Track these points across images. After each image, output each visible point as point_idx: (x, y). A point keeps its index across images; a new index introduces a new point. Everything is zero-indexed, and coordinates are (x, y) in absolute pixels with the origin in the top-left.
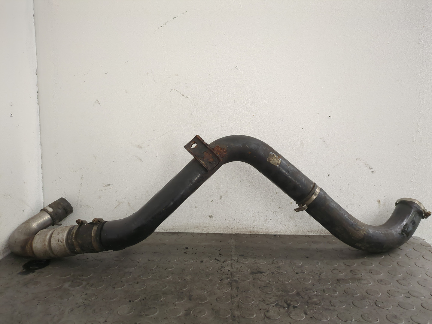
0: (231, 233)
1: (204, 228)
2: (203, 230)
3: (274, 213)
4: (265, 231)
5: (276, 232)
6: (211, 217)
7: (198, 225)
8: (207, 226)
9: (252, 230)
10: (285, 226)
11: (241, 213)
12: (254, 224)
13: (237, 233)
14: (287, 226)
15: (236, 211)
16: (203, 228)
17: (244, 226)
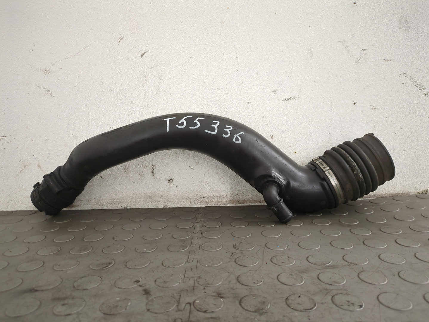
1: (161, 199)
2: (159, 201)
4: (255, 198)
6: (170, 180)
7: (152, 195)
8: (166, 196)
9: (235, 197)
12: (238, 188)
16: (159, 199)
17: (223, 193)
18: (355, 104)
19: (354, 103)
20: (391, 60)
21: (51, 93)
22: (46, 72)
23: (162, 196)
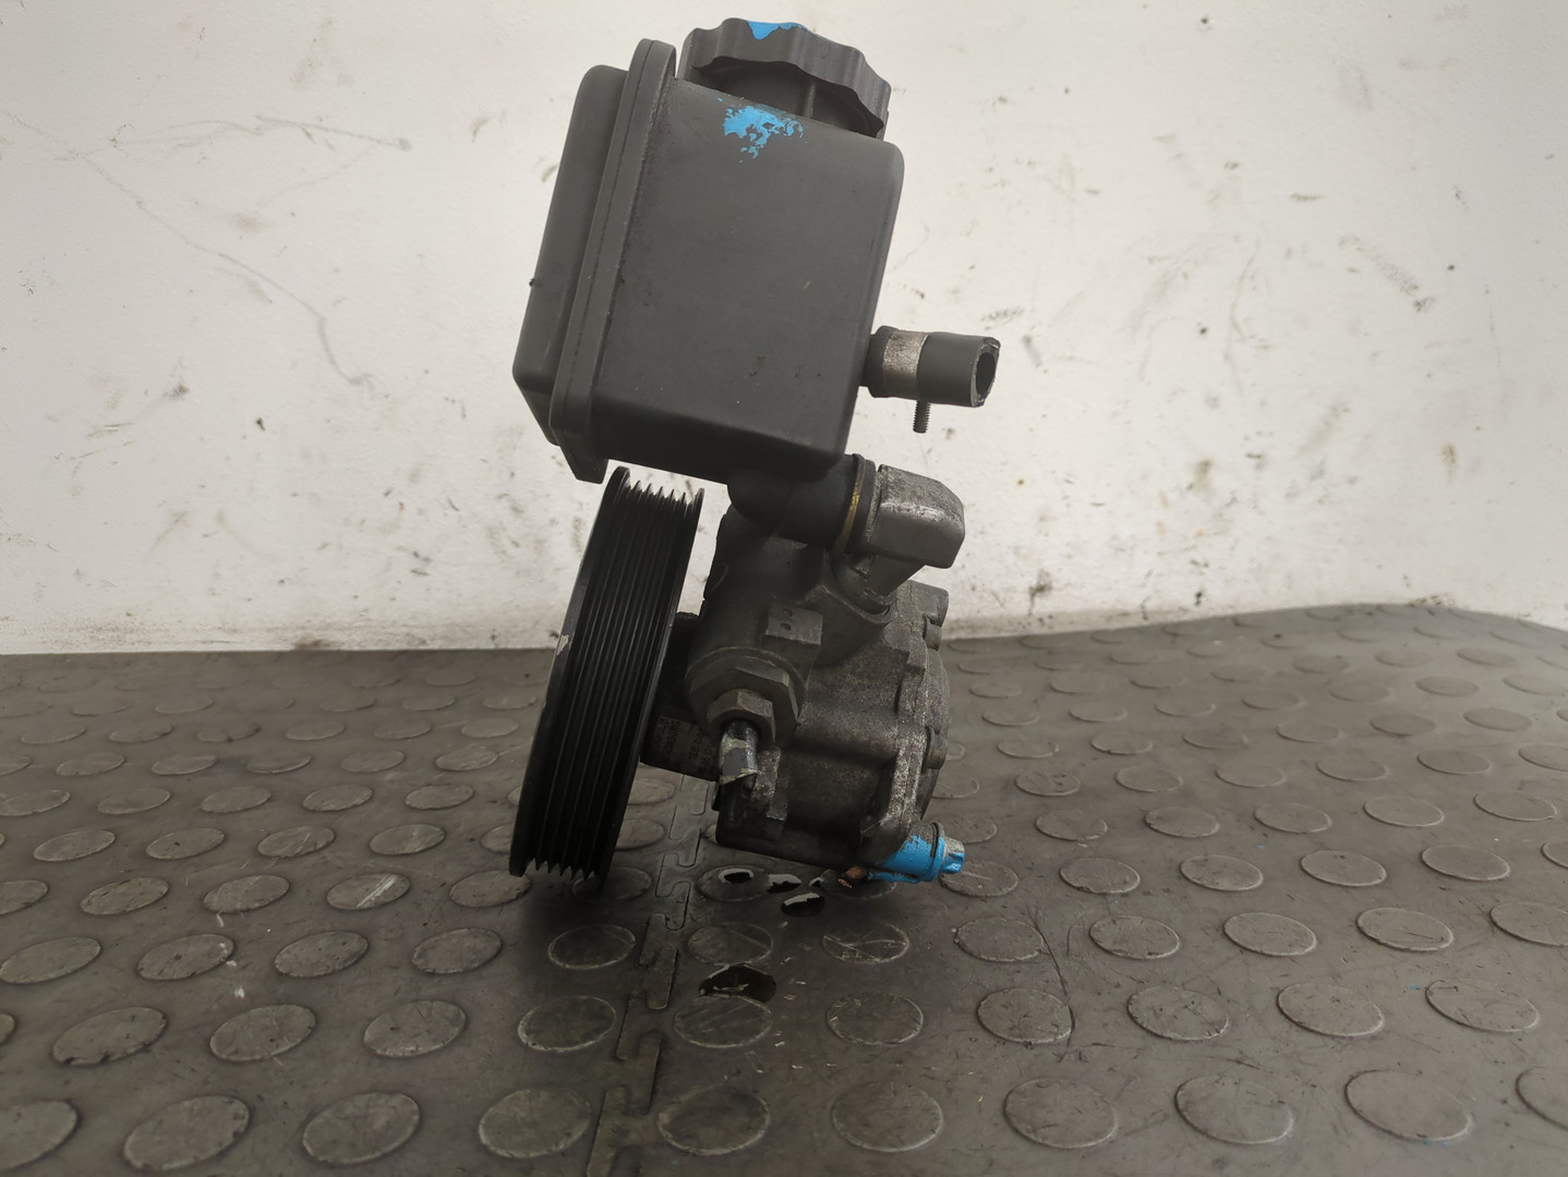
18: (1203, 331)
19: (1199, 328)
20: (1314, 198)
21: (259, 292)
22: (247, 223)
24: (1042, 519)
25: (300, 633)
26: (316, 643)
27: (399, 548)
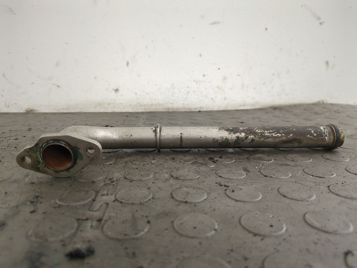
0: (144, 111)
2: (108, 108)
3: (198, 83)
4: (186, 107)
5: (200, 108)
6: (117, 90)
7: (101, 102)
8: (113, 104)
9: (170, 106)
10: (211, 100)
11: (156, 85)
12: (173, 98)
13: (152, 110)
14: (214, 99)
15: (148, 83)
16: (108, 106)
17: (160, 102)
18: (266, 29)
21: (12, 11)
23: (110, 104)
24: (225, 79)
25: (27, 107)
26: (32, 110)
27: (54, 84)
